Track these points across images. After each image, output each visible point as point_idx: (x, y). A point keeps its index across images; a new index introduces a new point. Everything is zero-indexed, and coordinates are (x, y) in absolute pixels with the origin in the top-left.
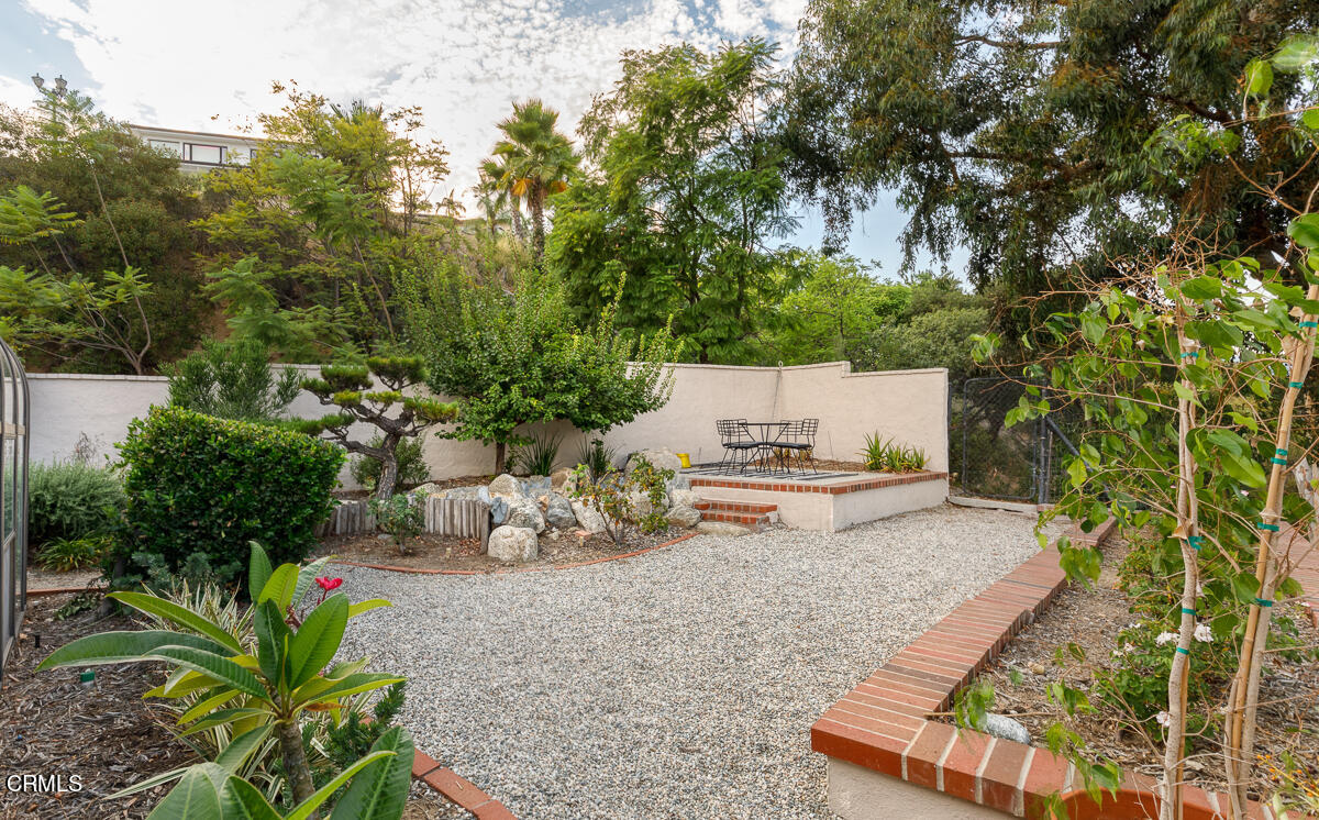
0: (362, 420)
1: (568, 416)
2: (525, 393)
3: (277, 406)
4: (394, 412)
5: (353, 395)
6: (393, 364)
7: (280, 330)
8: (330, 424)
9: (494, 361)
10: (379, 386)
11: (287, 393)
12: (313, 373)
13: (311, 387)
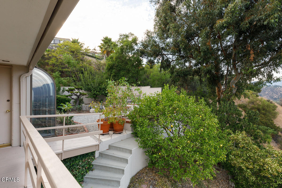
0: (74, 95)
1: (103, 95)
2: (97, 92)
3: (62, 93)
4: (78, 94)
5: (72, 92)
6: (78, 88)
7: (62, 82)
8: (69, 96)
9: (93, 87)
10: (76, 91)
11: (63, 91)
12: (67, 88)
13: (67, 91)
